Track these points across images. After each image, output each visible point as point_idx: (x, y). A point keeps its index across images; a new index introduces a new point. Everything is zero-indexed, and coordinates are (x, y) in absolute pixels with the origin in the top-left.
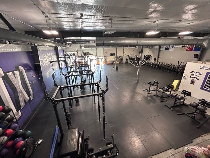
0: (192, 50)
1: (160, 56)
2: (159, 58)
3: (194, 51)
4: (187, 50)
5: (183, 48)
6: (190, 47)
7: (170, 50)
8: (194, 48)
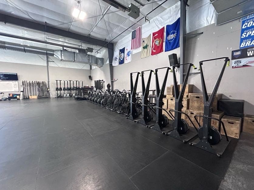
0: (161, 51)
1: (115, 78)
2: (114, 83)
3: (165, 51)
4: (153, 54)
5: (145, 50)
6: (156, 44)
7: (126, 62)
8: (164, 44)
